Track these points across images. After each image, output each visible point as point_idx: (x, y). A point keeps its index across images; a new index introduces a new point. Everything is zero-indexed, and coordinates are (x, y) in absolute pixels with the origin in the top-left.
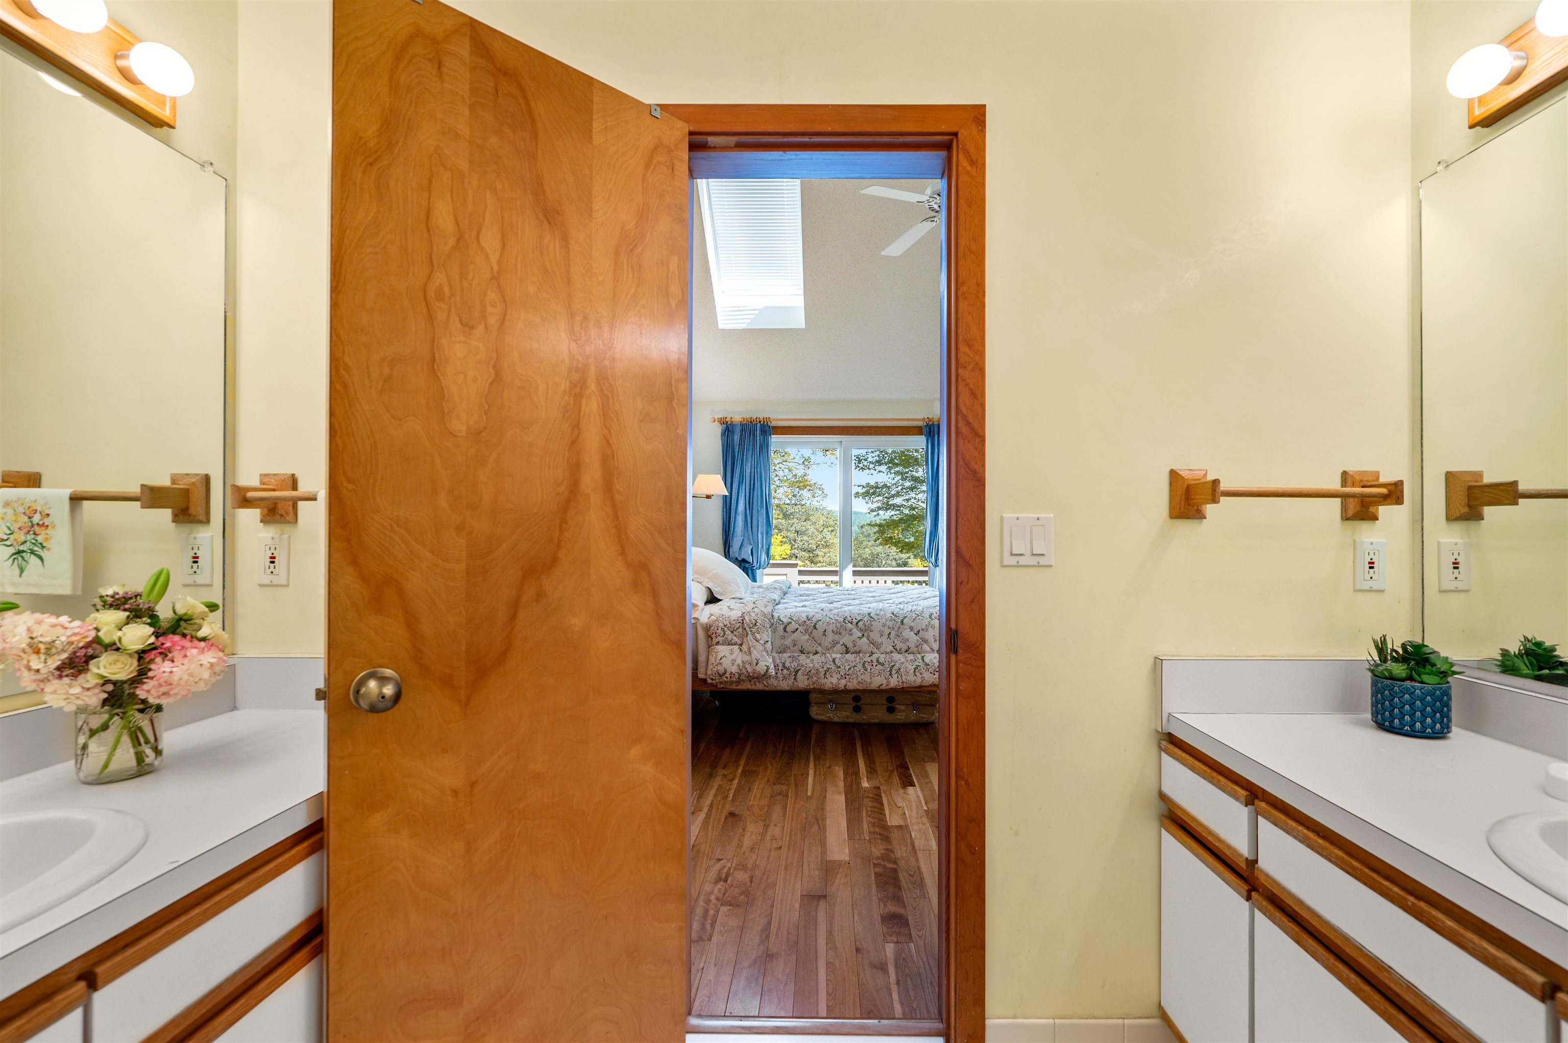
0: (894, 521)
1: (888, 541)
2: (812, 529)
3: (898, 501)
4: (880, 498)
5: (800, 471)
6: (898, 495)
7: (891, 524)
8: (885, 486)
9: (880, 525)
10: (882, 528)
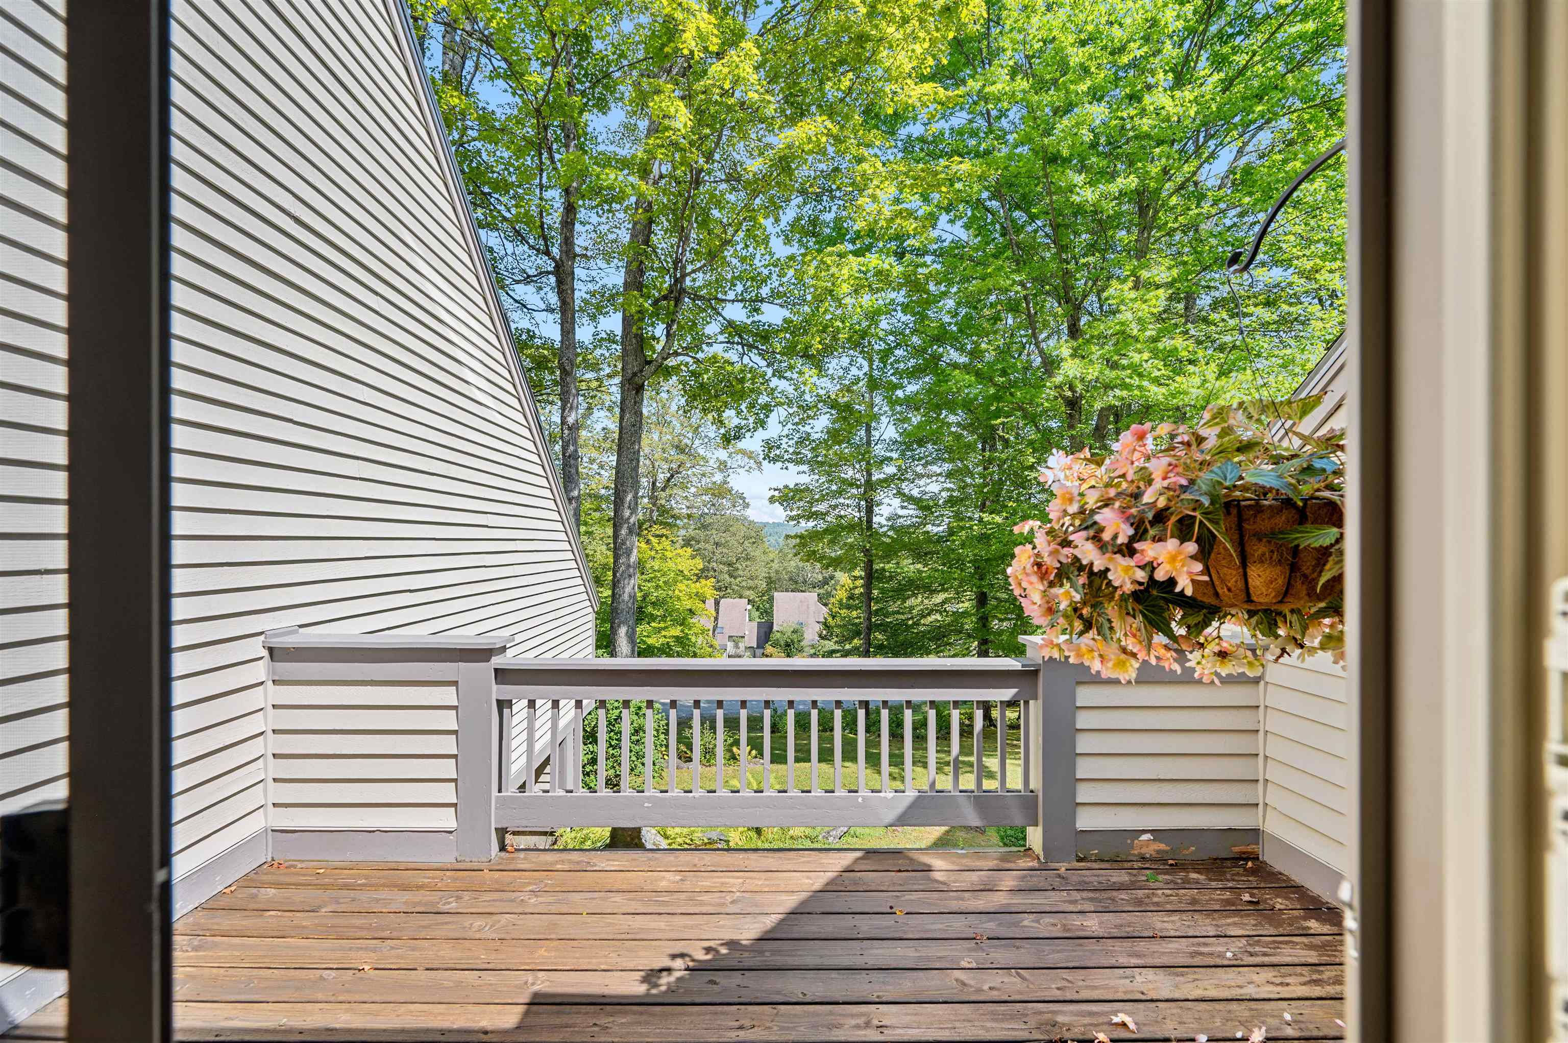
0: (818, 532)
1: (812, 556)
2: (733, 542)
3: (822, 507)
4: (801, 504)
5: (718, 478)
6: (822, 499)
7: (815, 535)
8: (807, 489)
9: (801, 537)
10: (804, 540)
